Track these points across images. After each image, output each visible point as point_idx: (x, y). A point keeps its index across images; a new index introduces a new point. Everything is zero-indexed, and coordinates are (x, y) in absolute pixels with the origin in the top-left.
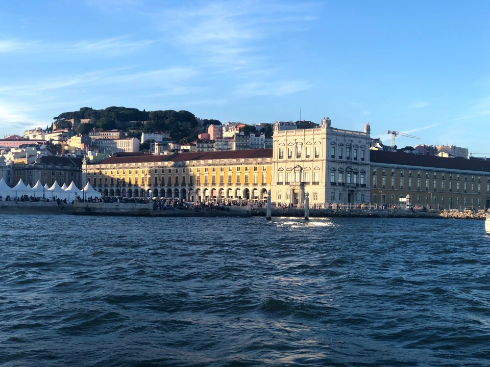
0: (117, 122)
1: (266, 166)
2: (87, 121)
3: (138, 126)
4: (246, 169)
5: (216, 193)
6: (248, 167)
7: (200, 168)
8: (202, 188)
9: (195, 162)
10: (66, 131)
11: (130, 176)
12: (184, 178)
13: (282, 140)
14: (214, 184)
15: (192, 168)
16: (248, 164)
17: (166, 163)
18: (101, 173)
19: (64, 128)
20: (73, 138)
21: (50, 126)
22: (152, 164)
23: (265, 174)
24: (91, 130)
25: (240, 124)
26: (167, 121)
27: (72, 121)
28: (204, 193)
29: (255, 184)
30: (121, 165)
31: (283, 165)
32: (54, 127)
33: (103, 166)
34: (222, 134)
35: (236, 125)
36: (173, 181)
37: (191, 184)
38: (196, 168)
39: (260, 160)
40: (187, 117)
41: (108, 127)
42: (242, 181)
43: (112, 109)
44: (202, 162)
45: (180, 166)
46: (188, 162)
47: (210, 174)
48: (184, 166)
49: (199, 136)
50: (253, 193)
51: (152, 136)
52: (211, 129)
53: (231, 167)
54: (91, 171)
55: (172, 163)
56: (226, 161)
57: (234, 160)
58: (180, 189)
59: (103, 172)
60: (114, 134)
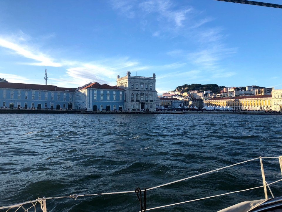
0: (196, 88)
1: (268, 100)
2: (187, 88)
3: (202, 89)
4: (261, 101)
5: (250, 108)
6: (261, 100)
7: (244, 101)
8: (245, 106)
9: (242, 99)
10: (182, 91)
11: (220, 103)
12: (238, 104)
13: (275, 92)
14: (249, 105)
15: (241, 101)
16: (261, 99)
17: (232, 100)
18: (210, 103)
19: (181, 90)
20: (185, 93)
21: (175, 90)
22: (227, 100)
23: (267, 102)
24: (189, 90)
25: (234, 87)
26: (211, 87)
27: (182, 88)
28: (246, 108)
29: (258, 105)
30: (217, 100)
31: (276, 100)
32: (177, 90)
33: (210, 101)
34: (228, 90)
35: (233, 88)
36: (235, 105)
37: (241, 105)
38: (242, 101)
39: (265, 98)
40: (216, 86)
41: (194, 90)
42: (259, 104)
43: (193, 84)
44: (245, 99)
45: (237, 100)
46: (239, 99)
47: (248, 103)
48: (238, 100)
49: (221, 91)
50: (263, 108)
51: (207, 92)
52: (224, 89)
53: (255, 100)
54: (206, 102)
55: (234, 100)
56: (253, 99)
57: (256, 98)
58: (237, 107)
59: (211, 102)
60: (196, 92)
